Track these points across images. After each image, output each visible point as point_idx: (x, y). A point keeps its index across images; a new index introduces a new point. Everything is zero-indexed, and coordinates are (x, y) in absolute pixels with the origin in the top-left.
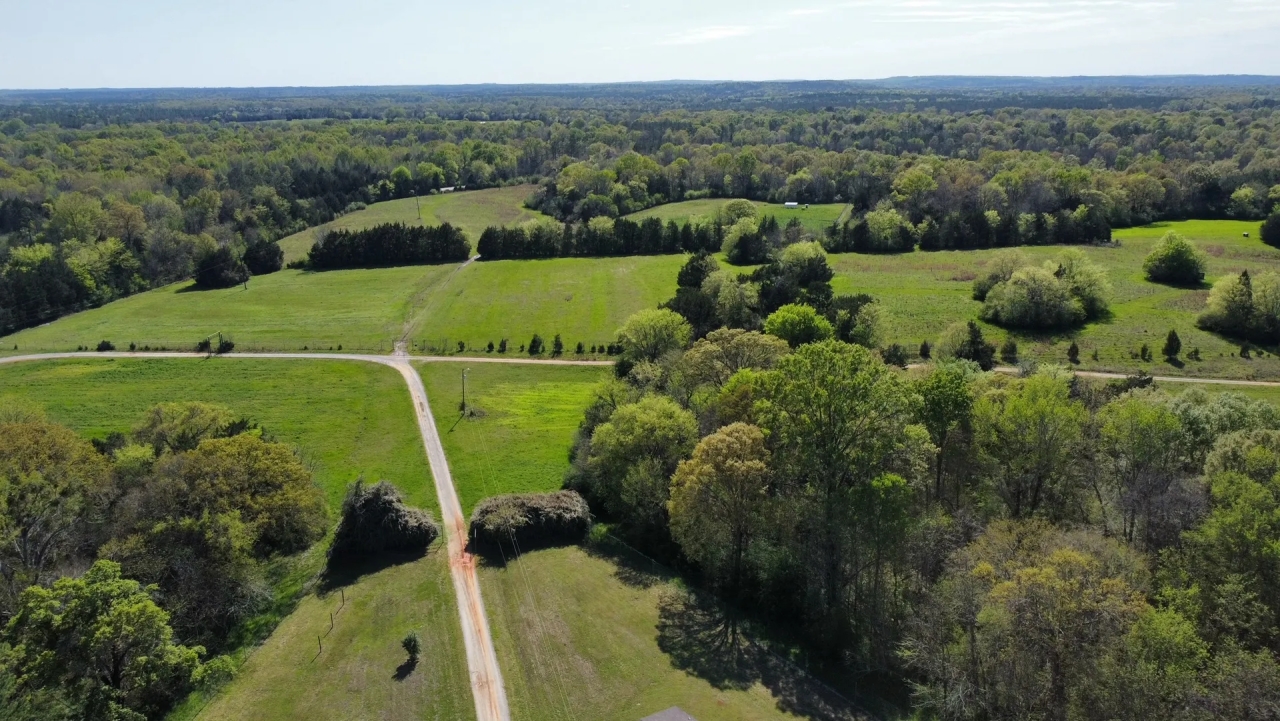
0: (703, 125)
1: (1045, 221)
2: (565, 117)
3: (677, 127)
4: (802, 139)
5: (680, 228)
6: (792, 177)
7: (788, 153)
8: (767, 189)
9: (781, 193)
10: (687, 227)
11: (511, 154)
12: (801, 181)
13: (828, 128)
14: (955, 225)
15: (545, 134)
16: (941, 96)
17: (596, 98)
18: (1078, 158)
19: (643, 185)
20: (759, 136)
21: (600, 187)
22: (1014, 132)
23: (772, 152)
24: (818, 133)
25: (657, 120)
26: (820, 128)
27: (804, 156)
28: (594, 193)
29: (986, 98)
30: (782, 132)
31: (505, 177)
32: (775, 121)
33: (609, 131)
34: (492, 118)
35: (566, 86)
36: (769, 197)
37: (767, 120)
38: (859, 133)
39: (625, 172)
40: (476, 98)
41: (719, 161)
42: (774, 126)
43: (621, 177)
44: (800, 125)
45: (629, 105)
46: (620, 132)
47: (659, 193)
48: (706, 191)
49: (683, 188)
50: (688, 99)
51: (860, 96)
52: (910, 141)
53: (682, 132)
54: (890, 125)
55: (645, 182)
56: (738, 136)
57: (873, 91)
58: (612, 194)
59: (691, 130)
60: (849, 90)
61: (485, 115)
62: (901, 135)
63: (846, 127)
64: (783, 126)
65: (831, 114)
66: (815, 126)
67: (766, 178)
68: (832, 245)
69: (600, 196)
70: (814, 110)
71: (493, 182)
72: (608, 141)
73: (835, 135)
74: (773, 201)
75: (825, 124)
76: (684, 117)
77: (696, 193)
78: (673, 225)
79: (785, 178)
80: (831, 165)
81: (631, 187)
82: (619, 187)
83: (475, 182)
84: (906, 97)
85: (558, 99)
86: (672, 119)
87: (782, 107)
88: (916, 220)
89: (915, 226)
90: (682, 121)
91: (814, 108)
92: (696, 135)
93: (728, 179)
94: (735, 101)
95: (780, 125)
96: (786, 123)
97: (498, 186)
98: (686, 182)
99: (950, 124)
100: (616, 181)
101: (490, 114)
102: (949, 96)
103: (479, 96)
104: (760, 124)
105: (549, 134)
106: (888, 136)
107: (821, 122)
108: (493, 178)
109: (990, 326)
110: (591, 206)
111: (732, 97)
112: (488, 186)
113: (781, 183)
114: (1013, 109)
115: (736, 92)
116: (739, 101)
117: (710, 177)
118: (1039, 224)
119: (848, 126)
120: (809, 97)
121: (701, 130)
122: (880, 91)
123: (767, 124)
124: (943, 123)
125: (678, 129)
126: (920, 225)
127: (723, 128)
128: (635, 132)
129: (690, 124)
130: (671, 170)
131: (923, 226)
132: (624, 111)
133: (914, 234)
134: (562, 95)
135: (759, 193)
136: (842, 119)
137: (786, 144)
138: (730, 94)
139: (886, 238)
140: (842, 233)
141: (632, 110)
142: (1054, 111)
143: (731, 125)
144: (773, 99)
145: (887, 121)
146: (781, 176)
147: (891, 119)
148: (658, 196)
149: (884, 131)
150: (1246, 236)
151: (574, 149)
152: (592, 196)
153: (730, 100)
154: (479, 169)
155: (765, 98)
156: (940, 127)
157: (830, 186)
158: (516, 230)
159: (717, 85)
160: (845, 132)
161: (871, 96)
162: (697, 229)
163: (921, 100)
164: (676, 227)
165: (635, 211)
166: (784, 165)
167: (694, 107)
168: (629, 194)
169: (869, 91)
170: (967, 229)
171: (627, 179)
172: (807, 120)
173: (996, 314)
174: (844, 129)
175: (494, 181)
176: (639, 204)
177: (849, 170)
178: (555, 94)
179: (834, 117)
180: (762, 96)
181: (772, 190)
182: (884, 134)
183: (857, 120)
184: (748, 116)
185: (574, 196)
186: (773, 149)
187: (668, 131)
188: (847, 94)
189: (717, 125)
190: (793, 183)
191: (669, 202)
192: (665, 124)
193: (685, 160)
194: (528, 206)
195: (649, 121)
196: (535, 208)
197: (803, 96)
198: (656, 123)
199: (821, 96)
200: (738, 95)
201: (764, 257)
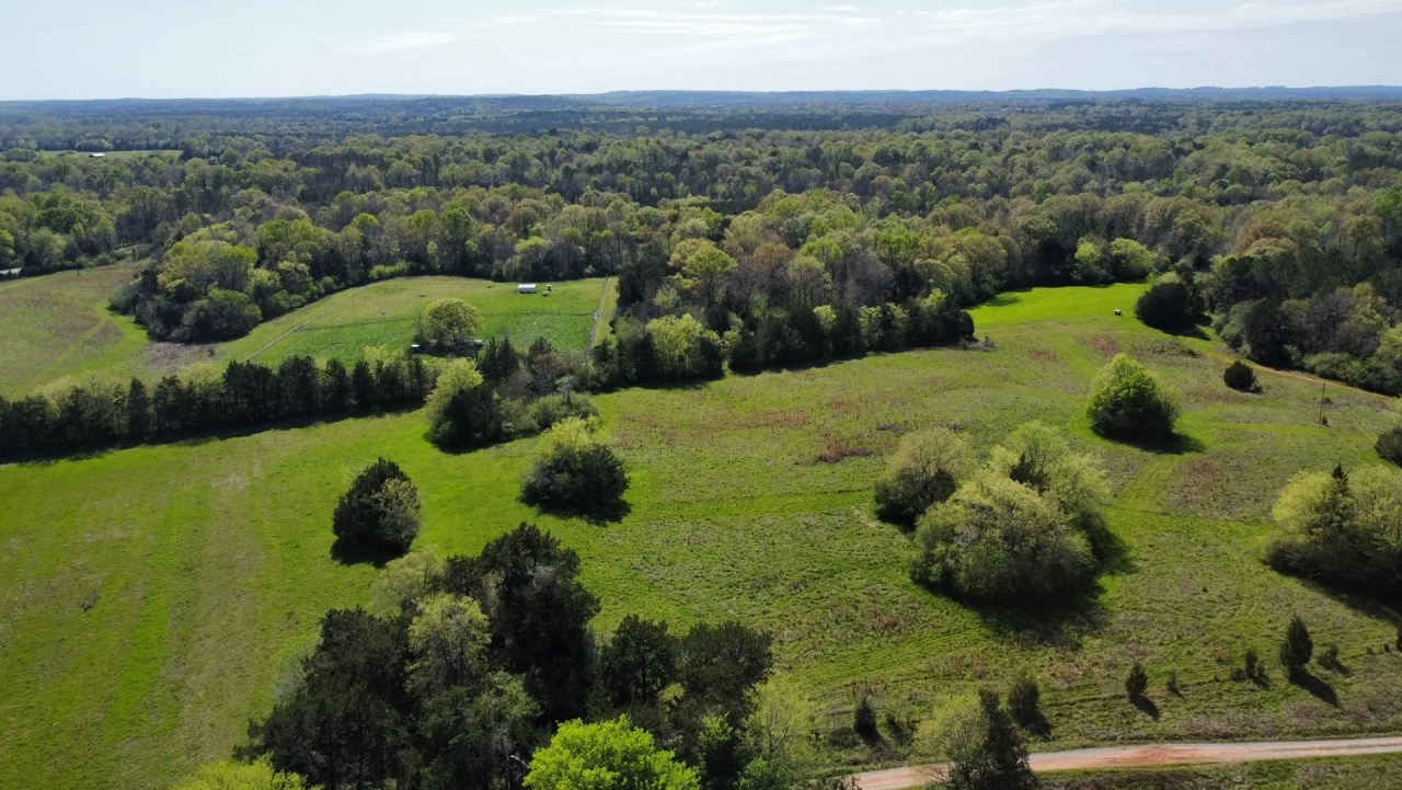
0: (399, 157)
1: (892, 315)
2: (217, 146)
3: (364, 161)
4: (527, 174)
5: (350, 370)
6: (522, 245)
7: (513, 199)
8: (490, 261)
9: (510, 265)
10: (361, 369)
11: (107, 215)
12: (537, 248)
13: (556, 157)
14: (777, 332)
15: (178, 174)
16: (671, 114)
17: (268, 117)
18: (858, 197)
19: (303, 267)
20: (472, 173)
21: (230, 276)
22: (771, 162)
23: (491, 199)
24: (546, 167)
25: (339, 150)
26: (546, 159)
27: (534, 207)
28: (220, 286)
29: (717, 116)
30: (501, 164)
31: (92, 250)
32: (490, 151)
33: (272, 168)
34: (117, 148)
35: (231, 103)
36: (493, 273)
37: (480, 148)
38: (596, 166)
39: (274, 247)
40: (104, 118)
41: (419, 219)
42: (490, 157)
43: (265, 257)
44: (523, 157)
45: (310, 126)
46: (286, 170)
47: (330, 275)
48: (401, 265)
49: (367, 264)
50: (384, 118)
51: (584, 114)
52: (658, 176)
53: (371, 167)
54: (630, 154)
55: (306, 261)
56: (445, 172)
57: (597, 109)
58: (250, 287)
59: (383, 165)
60: (569, 107)
61: (107, 144)
62: (645, 167)
63: (578, 158)
64: (501, 158)
65: (556, 139)
66: (540, 157)
67: (486, 243)
68: (604, 379)
69: (230, 293)
70: (535, 134)
71: (69, 262)
72: (266, 186)
73: (567, 169)
74: (500, 278)
75: (552, 154)
76: (376, 145)
77: (388, 270)
78: (335, 366)
79: (513, 243)
80: (574, 224)
81: (283, 273)
82: (262, 275)
83: (39, 264)
84: (633, 116)
85: (217, 120)
86: (360, 149)
87: (498, 128)
88: (721, 325)
89: (721, 335)
90: (373, 151)
91: (534, 131)
92: (390, 171)
93: (432, 246)
94: (440, 120)
95: (498, 157)
96: (505, 153)
97: (80, 267)
98: (370, 253)
99: (696, 152)
100: (258, 265)
101: (114, 142)
102: (678, 114)
103: (111, 116)
104: (473, 155)
105: (183, 174)
106: (631, 170)
107: (546, 151)
108: (70, 254)
109: (941, 601)
110: (212, 313)
111: (437, 115)
112: (63, 268)
113: (511, 252)
114: (756, 131)
115: (440, 109)
116: (446, 120)
117: (407, 245)
118: (887, 322)
119: (580, 156)
120: (527, 115)
121: (396, 164)
122: (604, 109)
123: (480, 155)
124: (687, 150)
125: (365, 165)
126: (727, 333)
127: (424, 160)
128: (306, 169)
129: (381, 156)
130: (347, 239)
131: (732, 334)
132: (299, 136)
133: (719, 347)
134: (222, 114)
135: (479, 266)
136: (570, 146)
137: (508, 187)
138: (435, 112)
139: (681, 359)
140: (616, 358)
141: (310, 134)
142: (798, 133)
143: (435, 157)
144: (485, 118)
145: (625, 149)
146: (507, 239)
147: (629, 146)
148: (328, 279)
149: (626, 163)
150: (1118, 314)
151: (211, 200)
152: (216, 293)
153: (434, 119)
154: (43, 243)
155: (476, 116)
156: (685, 156)
157: (576, 254)
158: (30, 402)
159: (419, 101)
160: (579, 165)
161: (597, 115)
162: (379, 371)
163: (650, 119)
164: (343, 371)
165: (291, 309)
166: (510, 219)
167: (390, 130)
168: (278, 284)
169: (592, 109)
170: (795, 338)
171: (277, 259)
172: (530, 148)
173: (948, 574)
174: (576, 160)
175: (73, 259)
176: (297, 297)
177: (600, 230)
178: (212, 114)
179: (560, 144)
180: (472, 114)
181: (497, 262)
182: (624, 167)
183: (589, 148)
184: (457, 144)
185: (184, 296)
186: (492, 195)
187: (352, 167)
188: (568, 111)
189: (417, 157)
190: (525, 252)
191: (347, 287)
192: (350, 156)
193: (370, 216)
194: (114, 308)
195: (328, 153)
196: (125, 312)
197: (519, 115)
198: (336, 155)
199: (539, 114)
200: (444, 112)
201: (499, 429)
